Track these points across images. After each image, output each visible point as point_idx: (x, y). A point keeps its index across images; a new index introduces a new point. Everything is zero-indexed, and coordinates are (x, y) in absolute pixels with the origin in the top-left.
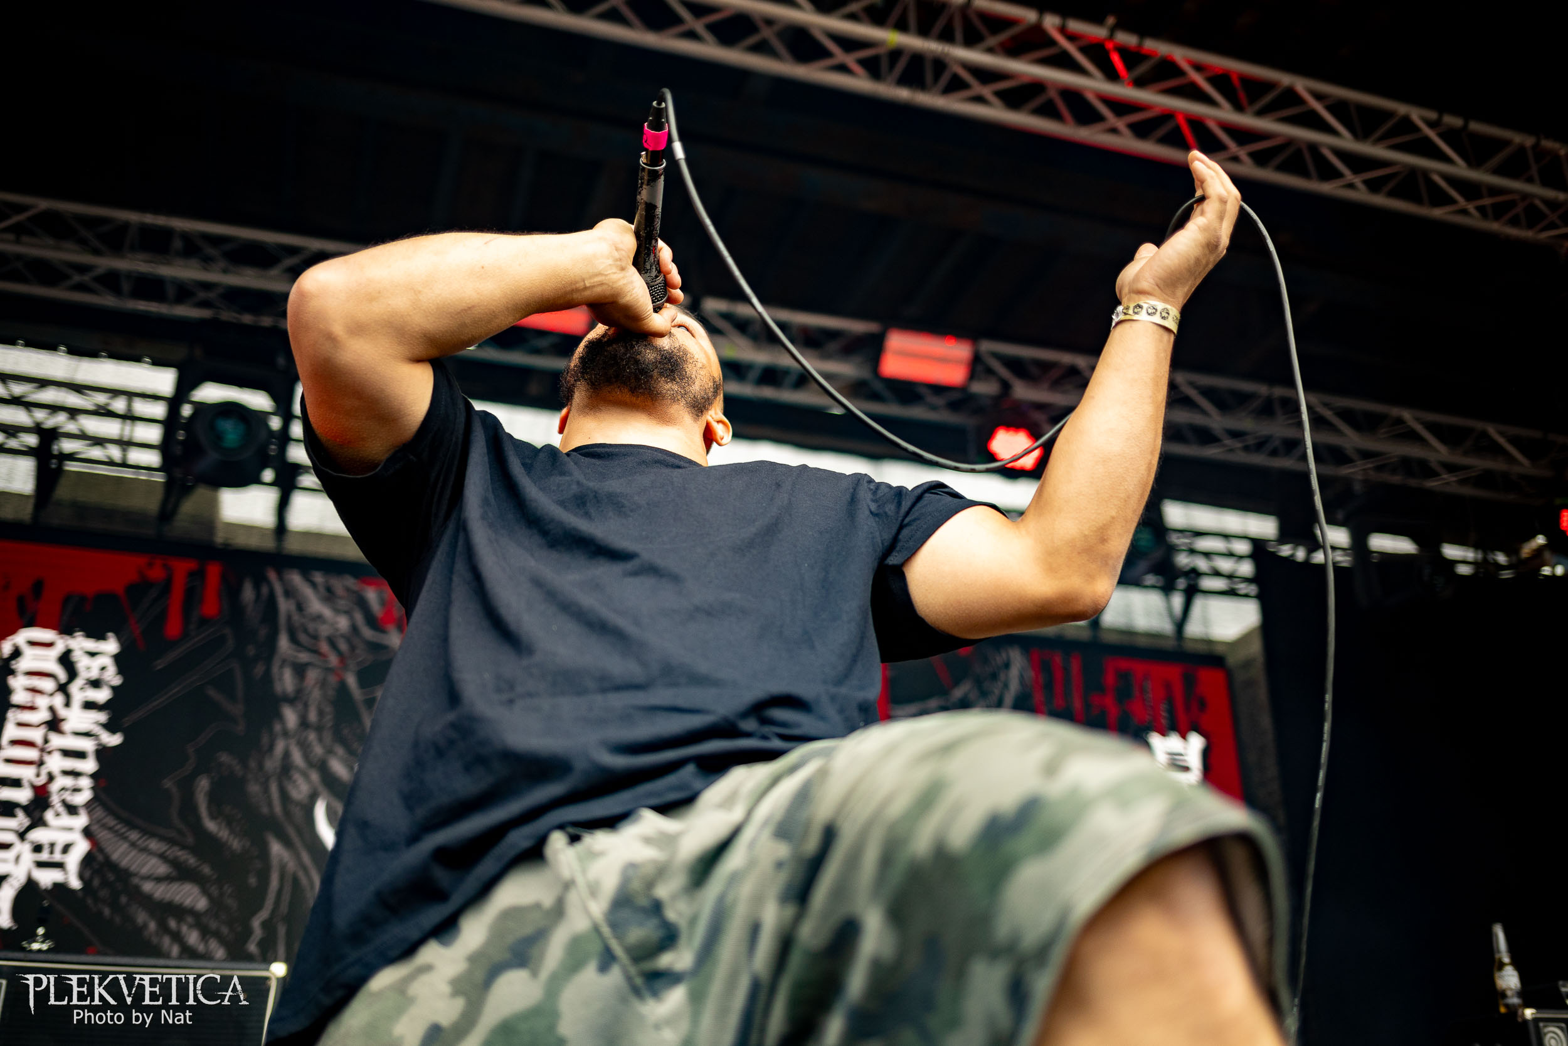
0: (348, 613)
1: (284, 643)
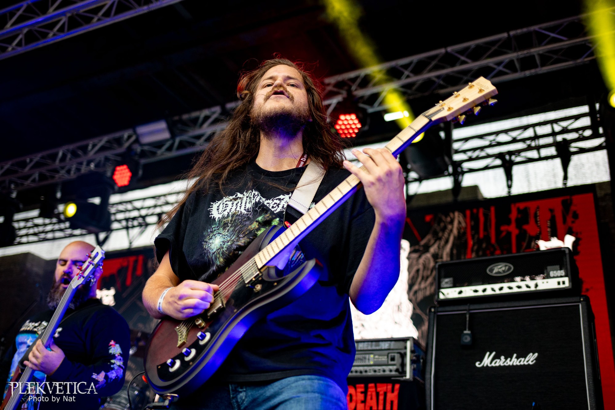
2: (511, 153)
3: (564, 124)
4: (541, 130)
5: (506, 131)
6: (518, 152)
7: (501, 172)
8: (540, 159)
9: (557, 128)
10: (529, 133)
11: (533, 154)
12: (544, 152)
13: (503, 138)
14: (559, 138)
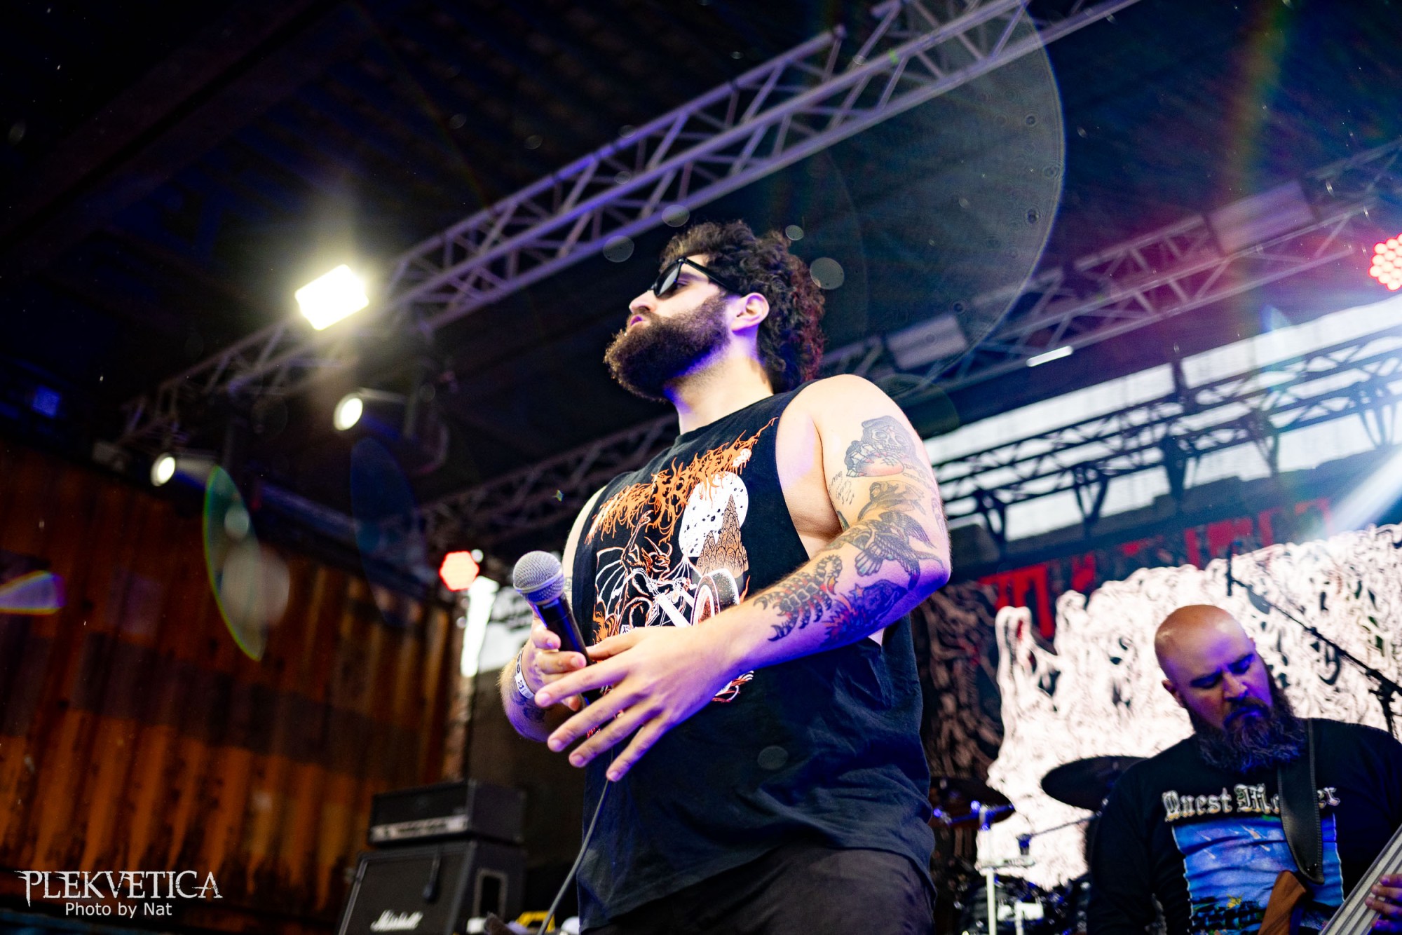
0: (973, 610)
1: (936, 648)
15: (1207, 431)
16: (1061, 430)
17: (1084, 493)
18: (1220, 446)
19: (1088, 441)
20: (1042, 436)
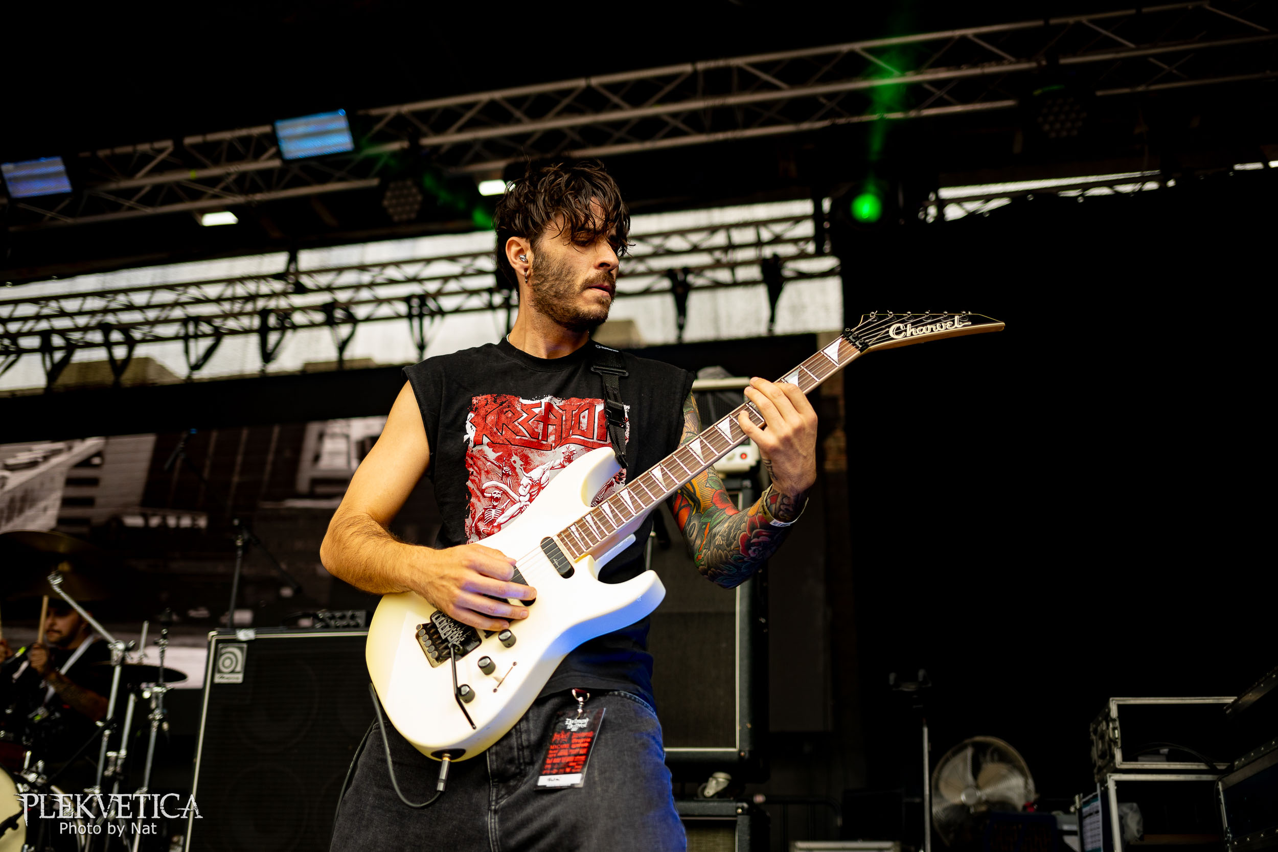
2: (687, 270)
3: (778, 229)
4: (739, 236)
5: (682, 233)
6: (699, 270)
7: (669, 301)
8: (735, 284)
9: (766, 235)
10: (720, 239)
11: (723, 275)
12: (743, 274)
13: (676, 243)
14: (768, 252)
15: (304, 309)
16: (186, 285)
17: (192, 344)
18: (312, 325)
19: (207, 301)
20: (171, 287)
